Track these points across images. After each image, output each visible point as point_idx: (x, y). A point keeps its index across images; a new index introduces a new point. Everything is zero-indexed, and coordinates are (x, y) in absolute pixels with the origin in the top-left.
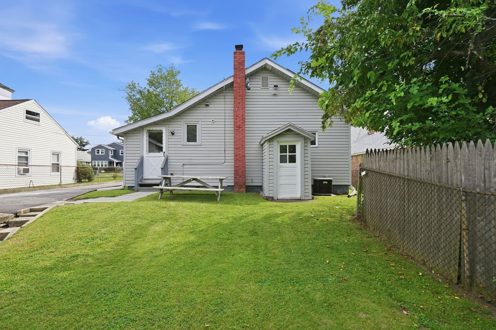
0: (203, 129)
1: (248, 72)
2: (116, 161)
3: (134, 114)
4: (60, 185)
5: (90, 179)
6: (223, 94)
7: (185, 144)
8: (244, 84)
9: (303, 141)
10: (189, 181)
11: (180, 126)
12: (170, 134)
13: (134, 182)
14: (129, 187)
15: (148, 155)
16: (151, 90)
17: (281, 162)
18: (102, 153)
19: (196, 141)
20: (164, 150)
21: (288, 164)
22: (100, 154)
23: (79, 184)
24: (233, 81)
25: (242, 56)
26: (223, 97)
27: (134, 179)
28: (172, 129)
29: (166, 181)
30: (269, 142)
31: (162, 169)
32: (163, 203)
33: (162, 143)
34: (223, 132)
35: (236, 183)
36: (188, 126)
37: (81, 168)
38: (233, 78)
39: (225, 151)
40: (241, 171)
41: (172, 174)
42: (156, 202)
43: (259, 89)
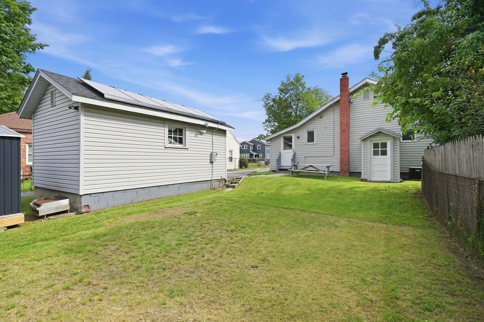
0: (318, 133)
1: (351, 91)
2: (255, 154)
3: (269, 117)
4: (235, 169)
5: (246, 167)
6: (332, 108)
7: (306, 144)
8: (348, 100)
9: (392, 139)
10: (308, 167)
11: (303, 132)
12: (297, 138)
13: (276, 168)
14: (273, 170)
15: (283, 152)
16: (281, 96)
17: (374, 155)
18: (246, 148)
19: (313, 142)
20: (293, 148)
21: (380, 157)
22: (244, 148)
23: (241, 169)
24: (339, 99)
25: (346, 80)
26: (333, 110)
27: (276, 166)
28: (298, 135)
29: (294, 167)
30: (364, 141)
31: (292, 160)
32: (293, 178)
33: (292, 142)
34: (333, 134)
35: (341, 170)
36: (308, 132)
37: (242, 159)
38: (339, 97)
39: (334, 147)
40: (345, 161)
41: (298, 163)
42: (289, 178)
43: (362, 100)
